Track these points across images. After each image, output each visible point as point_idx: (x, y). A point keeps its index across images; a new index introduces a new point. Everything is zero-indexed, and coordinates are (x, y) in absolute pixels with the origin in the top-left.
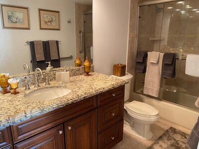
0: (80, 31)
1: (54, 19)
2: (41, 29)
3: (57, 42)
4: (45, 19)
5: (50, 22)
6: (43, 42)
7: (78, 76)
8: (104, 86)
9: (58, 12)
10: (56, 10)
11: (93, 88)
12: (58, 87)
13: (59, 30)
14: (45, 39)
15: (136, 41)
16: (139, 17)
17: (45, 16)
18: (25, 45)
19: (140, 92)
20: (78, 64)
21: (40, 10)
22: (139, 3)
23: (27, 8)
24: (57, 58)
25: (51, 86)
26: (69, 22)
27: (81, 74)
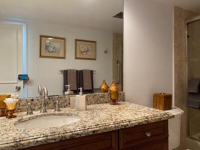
0: (118, 61)
1: (90, 49)
2: (76, 58)
3: (92, 72)
4: (81, 49)
5: (86, 52)
6: (77, 71)
7: (101, 105)
8: (131, 118)
9: (95, 42)
10: (93, 40)
11: (114, 118)
12: (68, 115)
13: (95, 59)
14: (79, 69)
15: (185, 66)
16: (188, 37)
17: (81, 46)
18: (59, 74)
19: (197, 137)
20: (103, 89)
21: (76, 40)
22: (186, 19)
23: (64, 39)
24: (91, 88)
25: (60, 112)
26: (106, 52)
27: (106, 102)
